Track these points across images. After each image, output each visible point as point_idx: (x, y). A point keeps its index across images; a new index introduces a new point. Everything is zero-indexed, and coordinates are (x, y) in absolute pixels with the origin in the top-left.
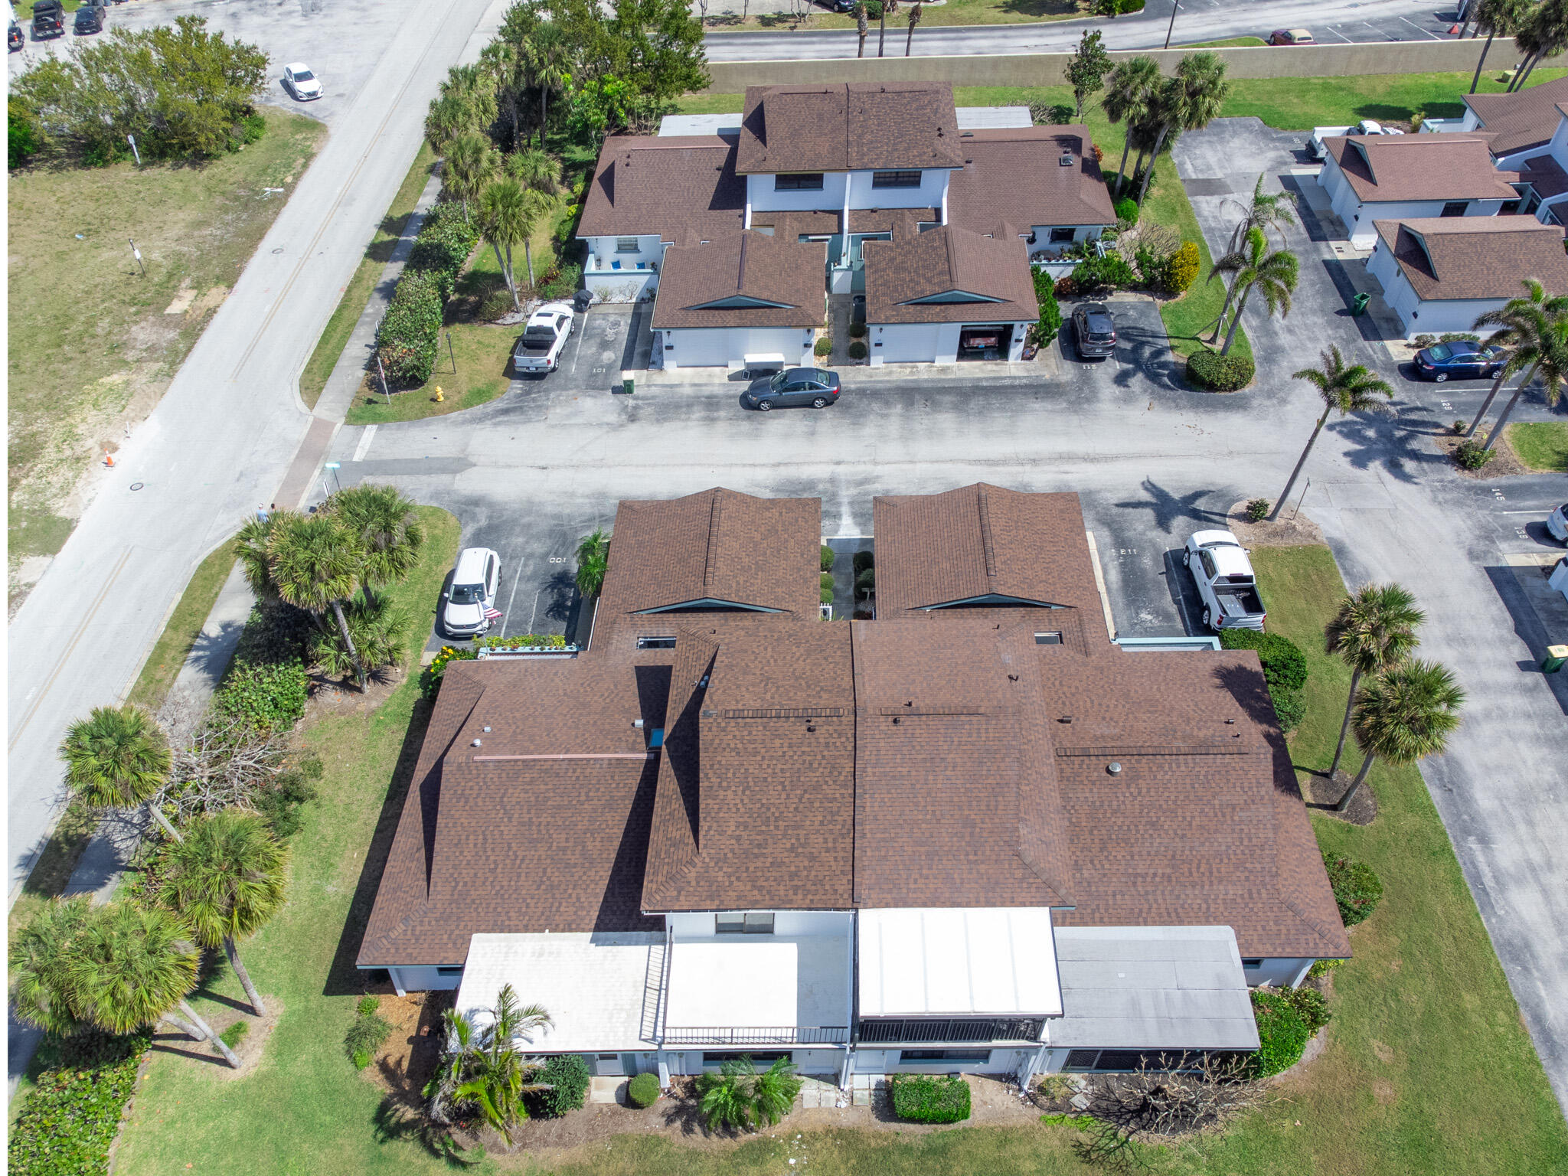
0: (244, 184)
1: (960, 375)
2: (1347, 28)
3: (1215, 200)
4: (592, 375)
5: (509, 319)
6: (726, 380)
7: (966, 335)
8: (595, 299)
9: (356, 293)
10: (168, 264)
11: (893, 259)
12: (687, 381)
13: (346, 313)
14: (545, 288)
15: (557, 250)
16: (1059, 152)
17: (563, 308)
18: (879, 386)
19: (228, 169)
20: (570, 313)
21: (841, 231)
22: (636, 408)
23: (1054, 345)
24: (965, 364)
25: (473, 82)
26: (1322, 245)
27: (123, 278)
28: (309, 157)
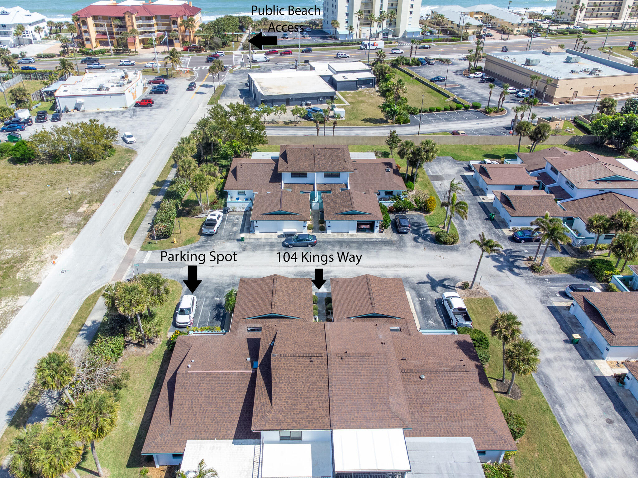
0: (108, 170)
1: (358, 237)
2: (476, 130)
3: (440, 182)
4: (230, 235)
5: (200, 216)
6: (277, 237)
7: (359, 224)
8: (231, 210)
9: (145, 206)
10: (79, 196)
11: (332, 200)
12: (263, 237)
13: (141, 213)
14: (213, 206)
15: (217, 193)
16: (385, 167)
17: (219, 213)
18: (330, 240)
19: (102, 165)
20: (222, 214)
21: (314, 190)
22: (245, 246)
23: (390, 228)
24: (360, 234)
25: (189, 142)
26: (477, 197)
27: (63, 199)
28: (130, 161)
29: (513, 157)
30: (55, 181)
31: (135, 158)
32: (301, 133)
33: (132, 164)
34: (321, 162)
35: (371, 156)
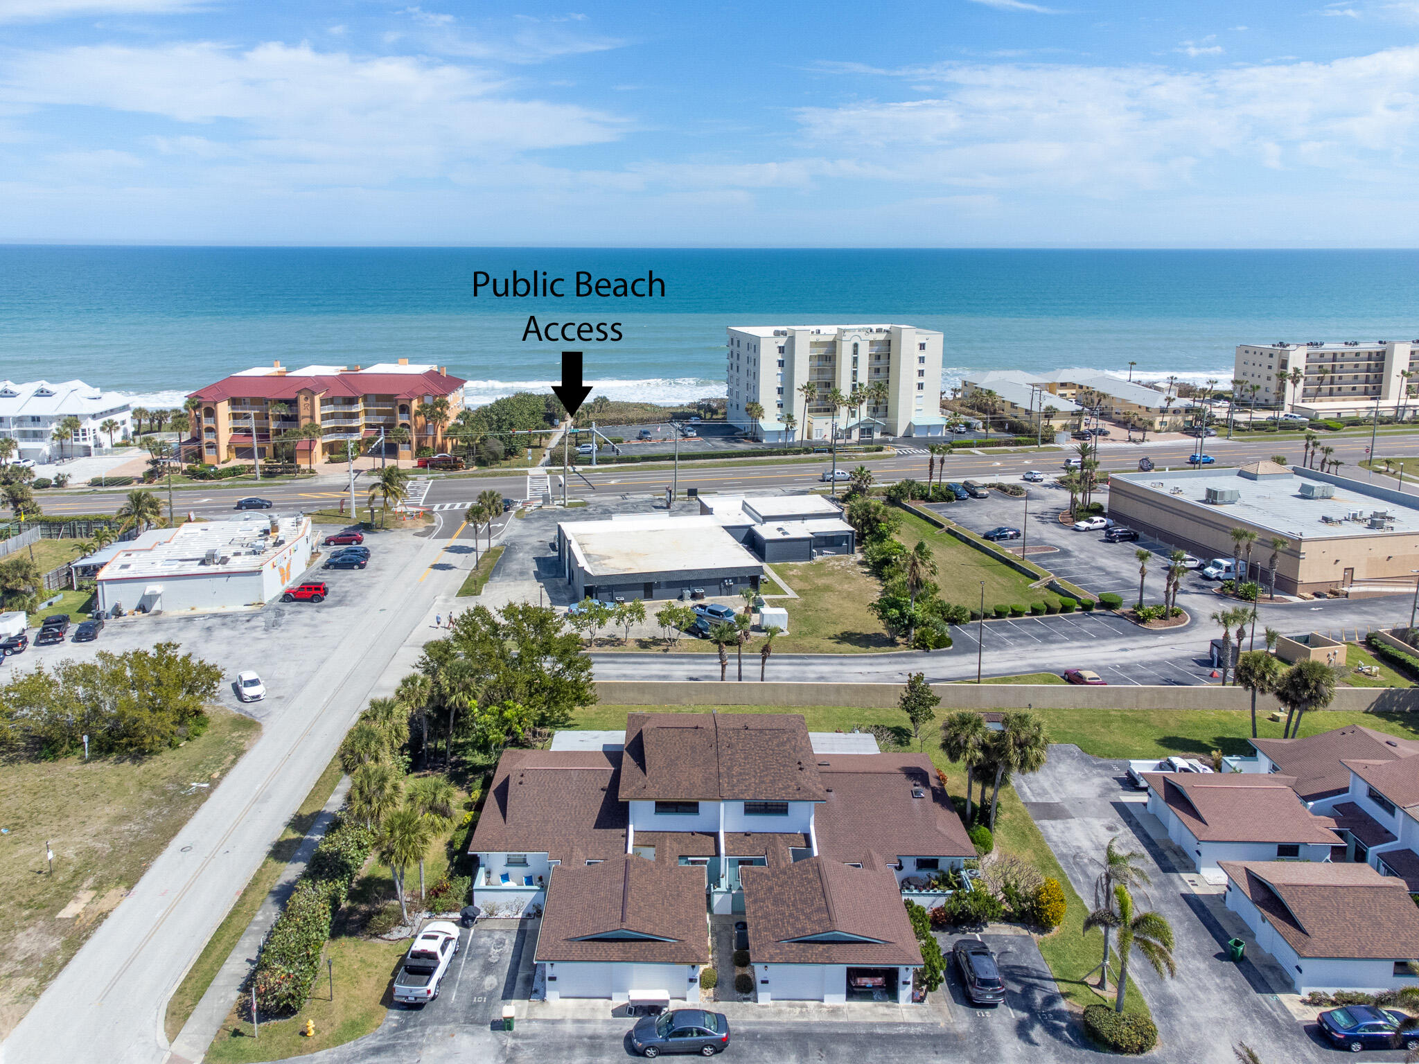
0: (175, 779)
1: (852, 1018)
2: (1125, 668)
3: (1059, 824)
4: (474, 1006)
5: (396, 933)
6: (609, 1016)
7: (853, 974)
9: (249, 898)
10: (78, 862)
11: (771, 888)
12: (569, 1016)
13: (235, 921)
14: (435, 900)
15: (450, 856)
16: (910, 785)
17: (447, 927)
18: (770, 1029)
19: (164, 765)
20: (455, 931)
21: (718, 854)
22: (515, 1049)
23: (943, 988)
24: (857, 1005)
25: (390, 712)
26: (1174, 876)
27: (30, 877)
28: (239, 753)
29: (1244, 748)
30: (26, 816)
31: (252, 745)
32: (680, 672)
33: (243, 762)
34: (736, 769)
35: (865, 745)
